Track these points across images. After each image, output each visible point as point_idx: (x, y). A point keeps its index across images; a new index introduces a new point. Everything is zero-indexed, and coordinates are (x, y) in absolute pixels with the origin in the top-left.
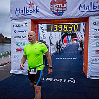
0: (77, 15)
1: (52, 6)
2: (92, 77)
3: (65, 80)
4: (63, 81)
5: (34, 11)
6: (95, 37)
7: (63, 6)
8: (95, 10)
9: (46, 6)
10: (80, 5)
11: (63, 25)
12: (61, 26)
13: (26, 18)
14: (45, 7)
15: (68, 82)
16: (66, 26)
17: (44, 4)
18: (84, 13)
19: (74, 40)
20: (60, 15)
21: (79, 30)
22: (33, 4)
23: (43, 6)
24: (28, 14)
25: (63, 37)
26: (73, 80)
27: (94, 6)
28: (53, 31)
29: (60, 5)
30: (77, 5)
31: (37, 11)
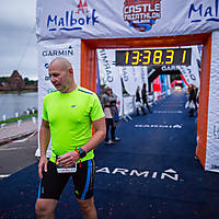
0: (184, 28)
1: (127, 10)
2: (216, 167)
3: (155, 174)
4: (150, 175)
7: (153, 7)
9: (115, 10)
11: (153, 51)
12: (147, 54)
13: (69, 37)
14: (113, 12)
15: (163, 177)
16: (158, 54)
17: (111, 5)
18: (199, 24)
19: (177, 85)
20: (146, 29)
21: (188, 63)
22: (85, 5)
23: (108, 12)
25: (151, 79)
26: (173, 175)
28: (129, 64)
29: (145, 6)
30: (183, 7)
31: (94, 20)
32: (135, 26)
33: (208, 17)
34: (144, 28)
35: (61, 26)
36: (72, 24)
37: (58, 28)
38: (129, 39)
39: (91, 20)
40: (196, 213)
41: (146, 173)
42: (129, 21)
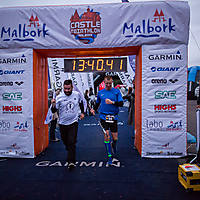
0: (120, 41)
1: (73, 25)
2: (150, 154)
4: (97, 164)
5: (39, 32)
6: (153, 81)
7: (94, 24)
8: (151, 34)
11: (96, 60)
12: (91, 63)
14: (61, 26)
15: (107, 166)
18: (132, 39)
22: (37, 19)
24: (27, 38)
26: (116, 163)
28: (76, 71)
29: (88, 22)
31: (45, 33)
32: (80, 39)
33: (138, 33)
34: (88, 41)
35: (14, 37)
36: (24, 36)
37: (11, 38)
38: (76, 50)
39: (42, 33)
41: (94, 164)
42: (75, 35)
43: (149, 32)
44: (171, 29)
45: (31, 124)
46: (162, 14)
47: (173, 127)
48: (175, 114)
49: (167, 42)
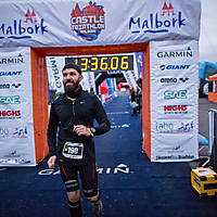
0: (126, 38)
1: (74, 21)
2: (160, 158)
3: (109, 170)
4: (105, 171)
5: (37, 28)
6: (163, 80)
8: (159, 29)
9: (63, 20)
10: (132, 19)
11: (99, 58)
12: (94, 61)
15: (116, 172)
17: (56, 14)
18: (138, 35)
19: (122, 87)
20: (92, 38)
21: (131, 68)
23: (55, 21)
25: (98, 83)
26: (124, 169)
27: (157, 22)
30: (124, 20)
31: (43, 29)
32: (82, 35)
33: (145, 29)
34: (91, 37)
35: (9, 35)
36: (20, 33)
37: (6, 36)
39: (40, 29)
40: (146, 197)
41: (101, 170)
42: (77, 31)
43: (157, 27)
44: (180, 23)
45: (31, 130)
46: (171, 7)
47: (184, 129)
48: (186, 115)
49: (176, 38)
